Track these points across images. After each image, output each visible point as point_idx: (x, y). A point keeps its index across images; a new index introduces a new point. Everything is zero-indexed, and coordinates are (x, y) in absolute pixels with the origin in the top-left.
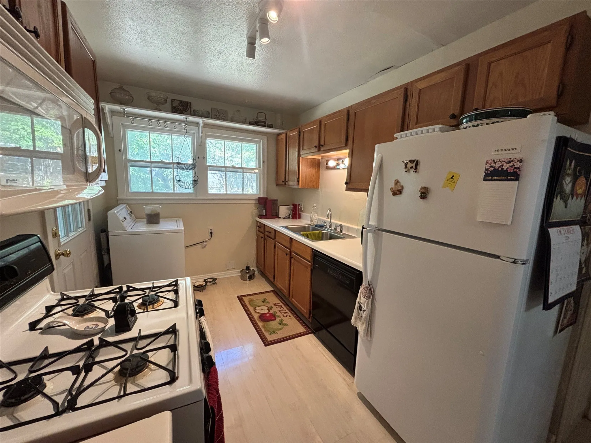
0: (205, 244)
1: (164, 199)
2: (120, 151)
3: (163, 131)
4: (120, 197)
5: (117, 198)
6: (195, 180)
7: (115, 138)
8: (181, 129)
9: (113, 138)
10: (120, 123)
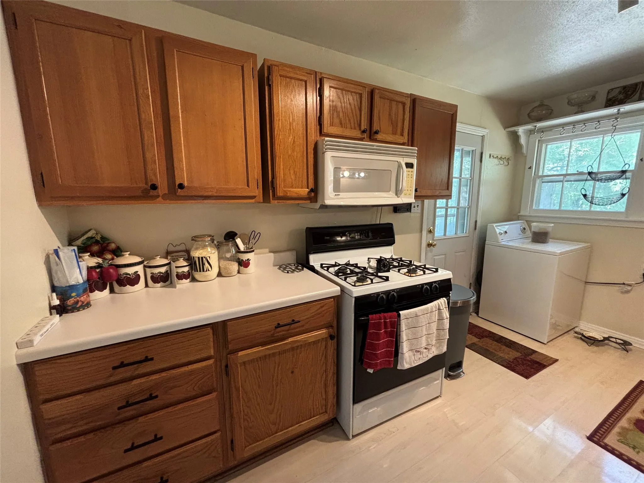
0: (629, 288)
1: (560, 218)
2: (530, 168)
3: (591, 134)
4: (522, 213)
5: (519, 214)
6: (624, 193)
7: (527, 157)
8: (609, 126)
9: (526, 156)
10: (536, 140)
